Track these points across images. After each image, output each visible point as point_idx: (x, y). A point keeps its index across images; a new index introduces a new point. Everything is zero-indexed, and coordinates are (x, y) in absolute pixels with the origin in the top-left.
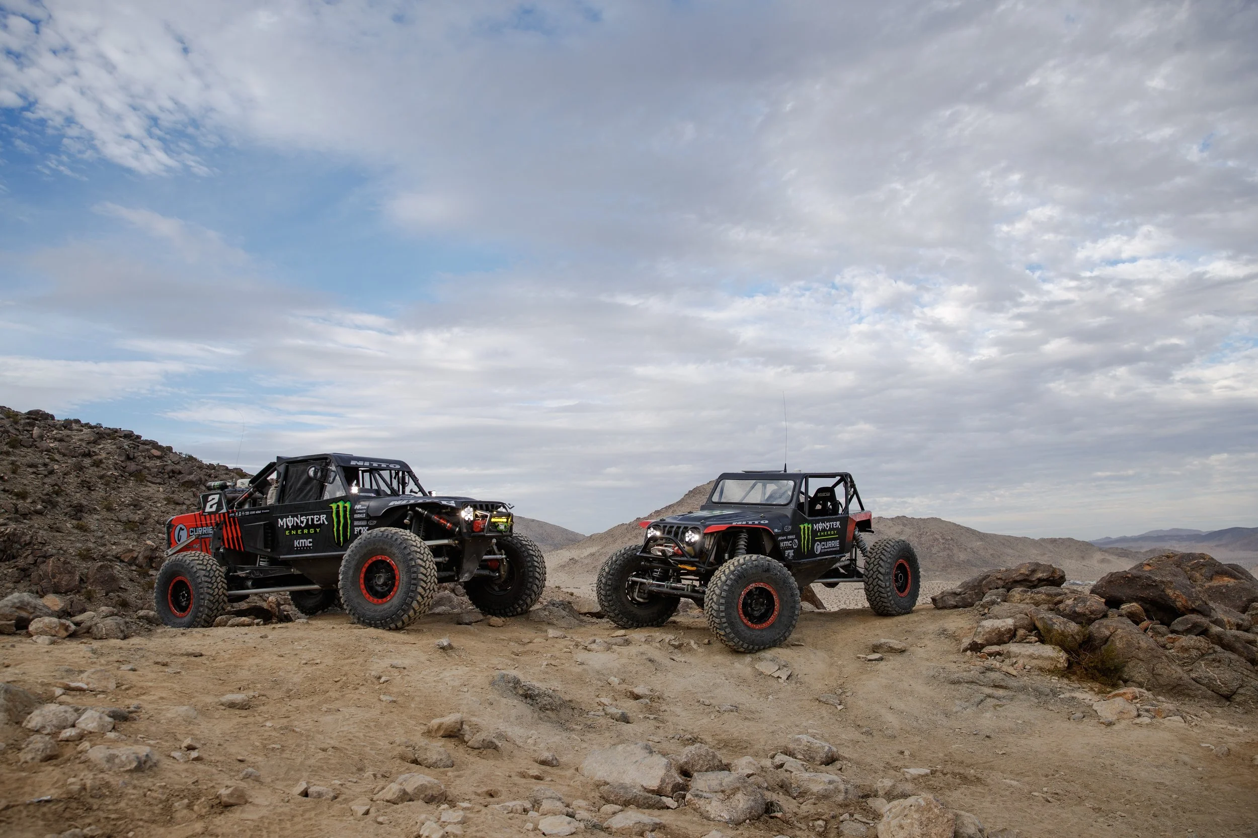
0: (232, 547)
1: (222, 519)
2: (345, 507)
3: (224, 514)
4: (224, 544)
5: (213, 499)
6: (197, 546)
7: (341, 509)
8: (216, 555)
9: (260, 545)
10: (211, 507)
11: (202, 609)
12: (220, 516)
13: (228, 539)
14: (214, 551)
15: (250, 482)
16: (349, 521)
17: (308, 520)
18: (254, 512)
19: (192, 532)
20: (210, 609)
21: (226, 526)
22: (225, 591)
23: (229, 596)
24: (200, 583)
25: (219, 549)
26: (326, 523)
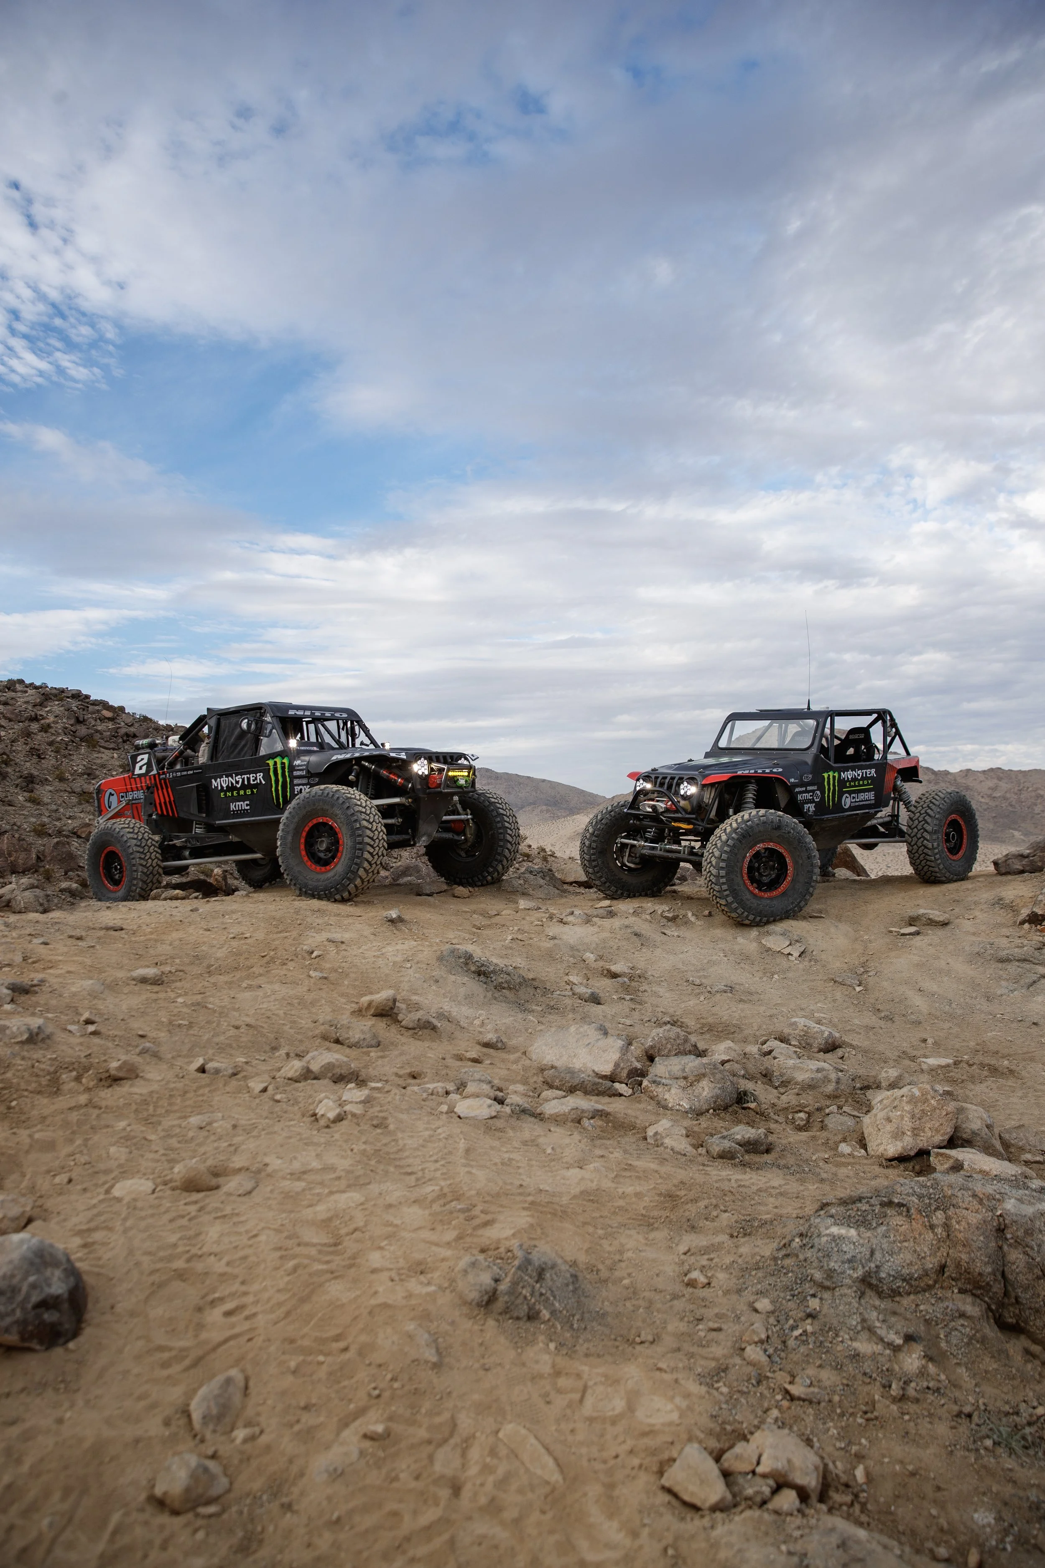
0: (165, 813)
1: (153, 781)
2: (283, 763)
3: (154, 776)
4: (156, 810)
5: (142, 759)
6: (128, 813)
7: (279, 766)
8: (148, 823)
9: (194, 809)
10: (141, 768)
11: (135, 882)
12: (150, 779)
13: (160, 804)
14: (146, 818)
15: (180, 739)
16: (288, 780)
17: (243, 780)
18: (185, 773)
19: (122, 797)
20: (144, 882)
21: (158, 790)
22: (159, 862)
23: (164, 868)
24: (132, 854)
25: (151, 815)
26: (264, 782)
